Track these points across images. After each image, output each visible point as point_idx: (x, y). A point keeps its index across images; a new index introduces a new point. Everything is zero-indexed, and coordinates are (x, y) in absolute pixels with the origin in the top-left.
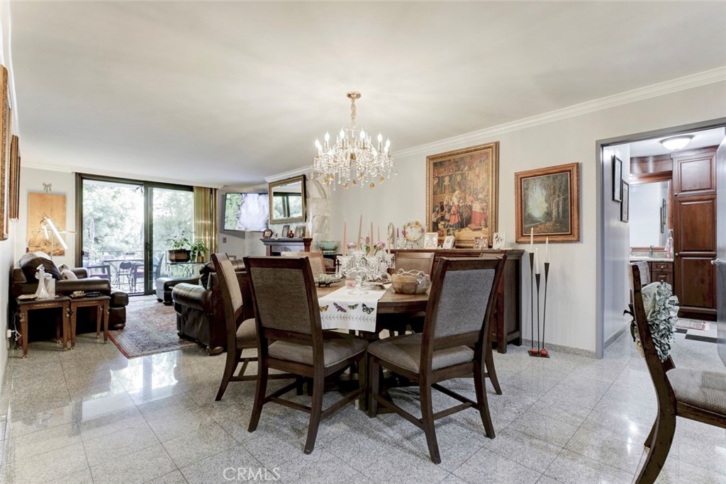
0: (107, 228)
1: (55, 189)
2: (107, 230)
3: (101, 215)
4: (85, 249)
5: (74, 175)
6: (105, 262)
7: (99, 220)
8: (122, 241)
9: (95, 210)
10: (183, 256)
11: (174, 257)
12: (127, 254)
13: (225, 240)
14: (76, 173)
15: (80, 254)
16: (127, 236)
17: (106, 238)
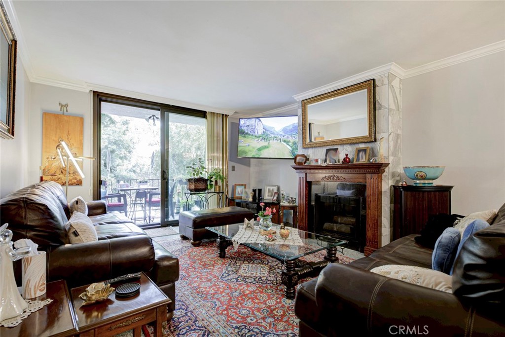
0: (119, 159)
1: (72, 110)
2: (118, 161)
3: (114, 147)
4: (103, 178)
5: (92, 94)
6: (122, 190)
7: (113, 152)
8: (130, 171)
9: (109, 144)
10: (201, 186)
11: (193, 187)
12: (140, 182)
13: (233, 168)
14: (94, 92)
15: (99, 183)
16: (134, 167)
17: (118, 167)
